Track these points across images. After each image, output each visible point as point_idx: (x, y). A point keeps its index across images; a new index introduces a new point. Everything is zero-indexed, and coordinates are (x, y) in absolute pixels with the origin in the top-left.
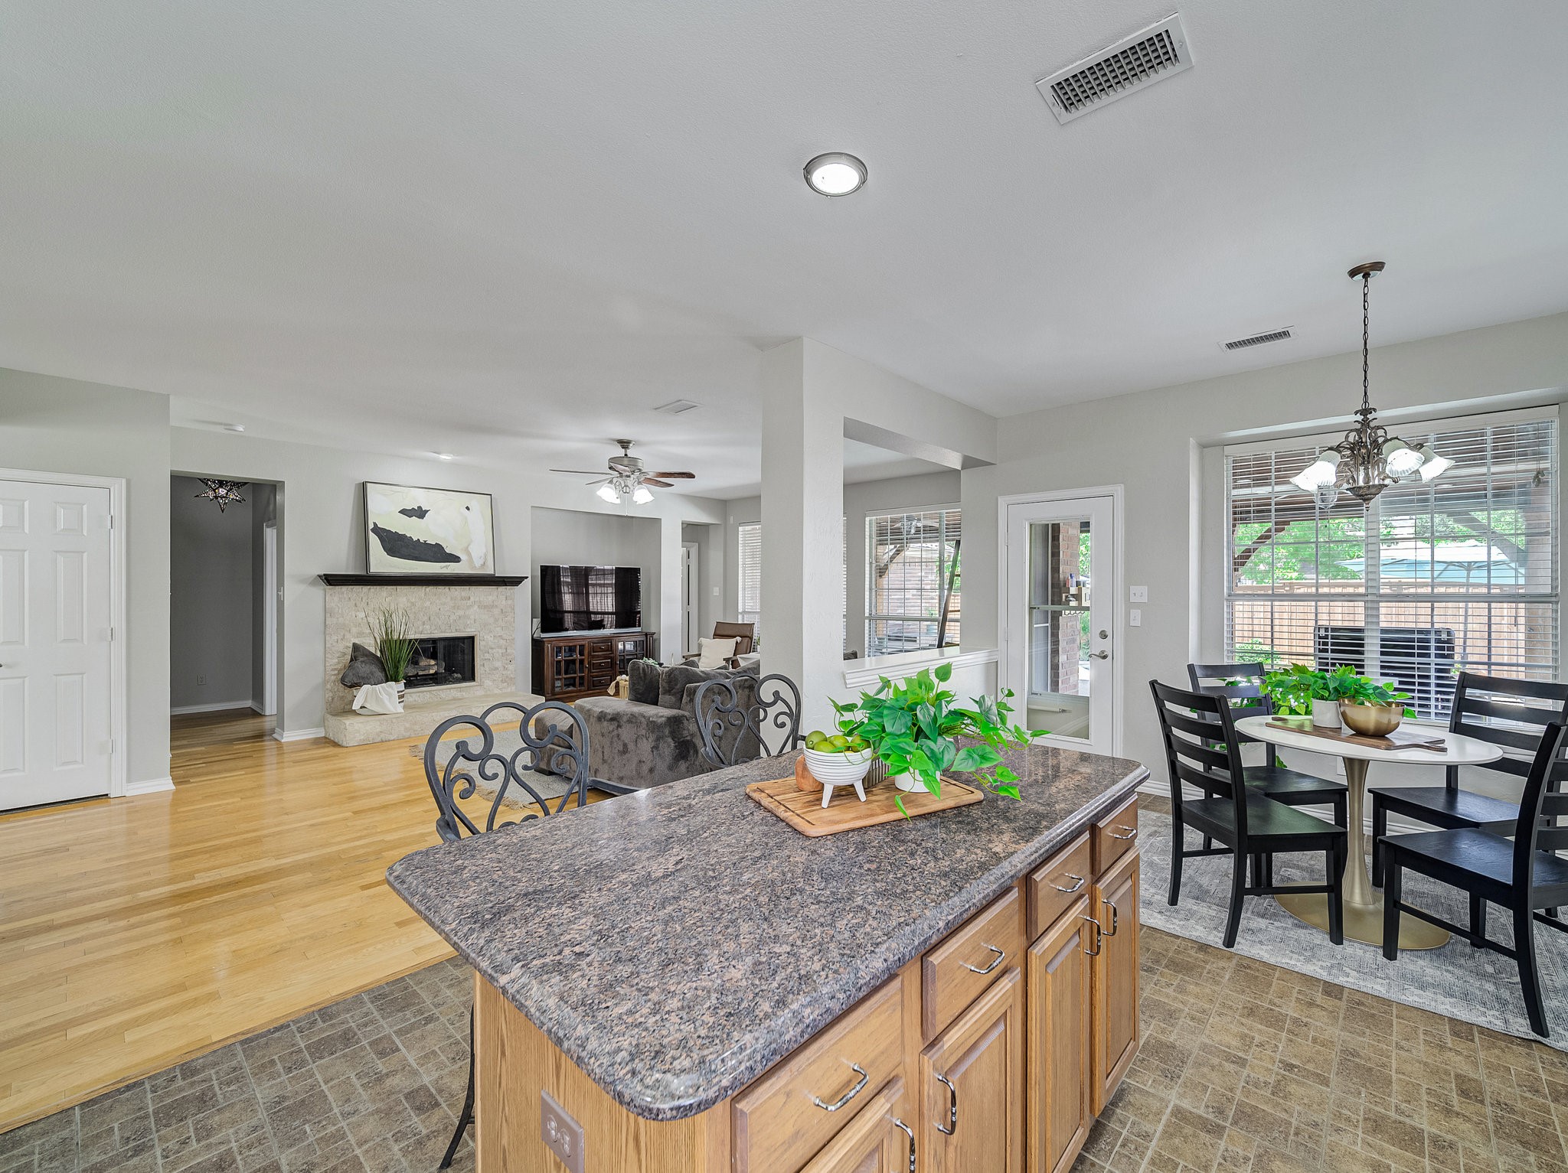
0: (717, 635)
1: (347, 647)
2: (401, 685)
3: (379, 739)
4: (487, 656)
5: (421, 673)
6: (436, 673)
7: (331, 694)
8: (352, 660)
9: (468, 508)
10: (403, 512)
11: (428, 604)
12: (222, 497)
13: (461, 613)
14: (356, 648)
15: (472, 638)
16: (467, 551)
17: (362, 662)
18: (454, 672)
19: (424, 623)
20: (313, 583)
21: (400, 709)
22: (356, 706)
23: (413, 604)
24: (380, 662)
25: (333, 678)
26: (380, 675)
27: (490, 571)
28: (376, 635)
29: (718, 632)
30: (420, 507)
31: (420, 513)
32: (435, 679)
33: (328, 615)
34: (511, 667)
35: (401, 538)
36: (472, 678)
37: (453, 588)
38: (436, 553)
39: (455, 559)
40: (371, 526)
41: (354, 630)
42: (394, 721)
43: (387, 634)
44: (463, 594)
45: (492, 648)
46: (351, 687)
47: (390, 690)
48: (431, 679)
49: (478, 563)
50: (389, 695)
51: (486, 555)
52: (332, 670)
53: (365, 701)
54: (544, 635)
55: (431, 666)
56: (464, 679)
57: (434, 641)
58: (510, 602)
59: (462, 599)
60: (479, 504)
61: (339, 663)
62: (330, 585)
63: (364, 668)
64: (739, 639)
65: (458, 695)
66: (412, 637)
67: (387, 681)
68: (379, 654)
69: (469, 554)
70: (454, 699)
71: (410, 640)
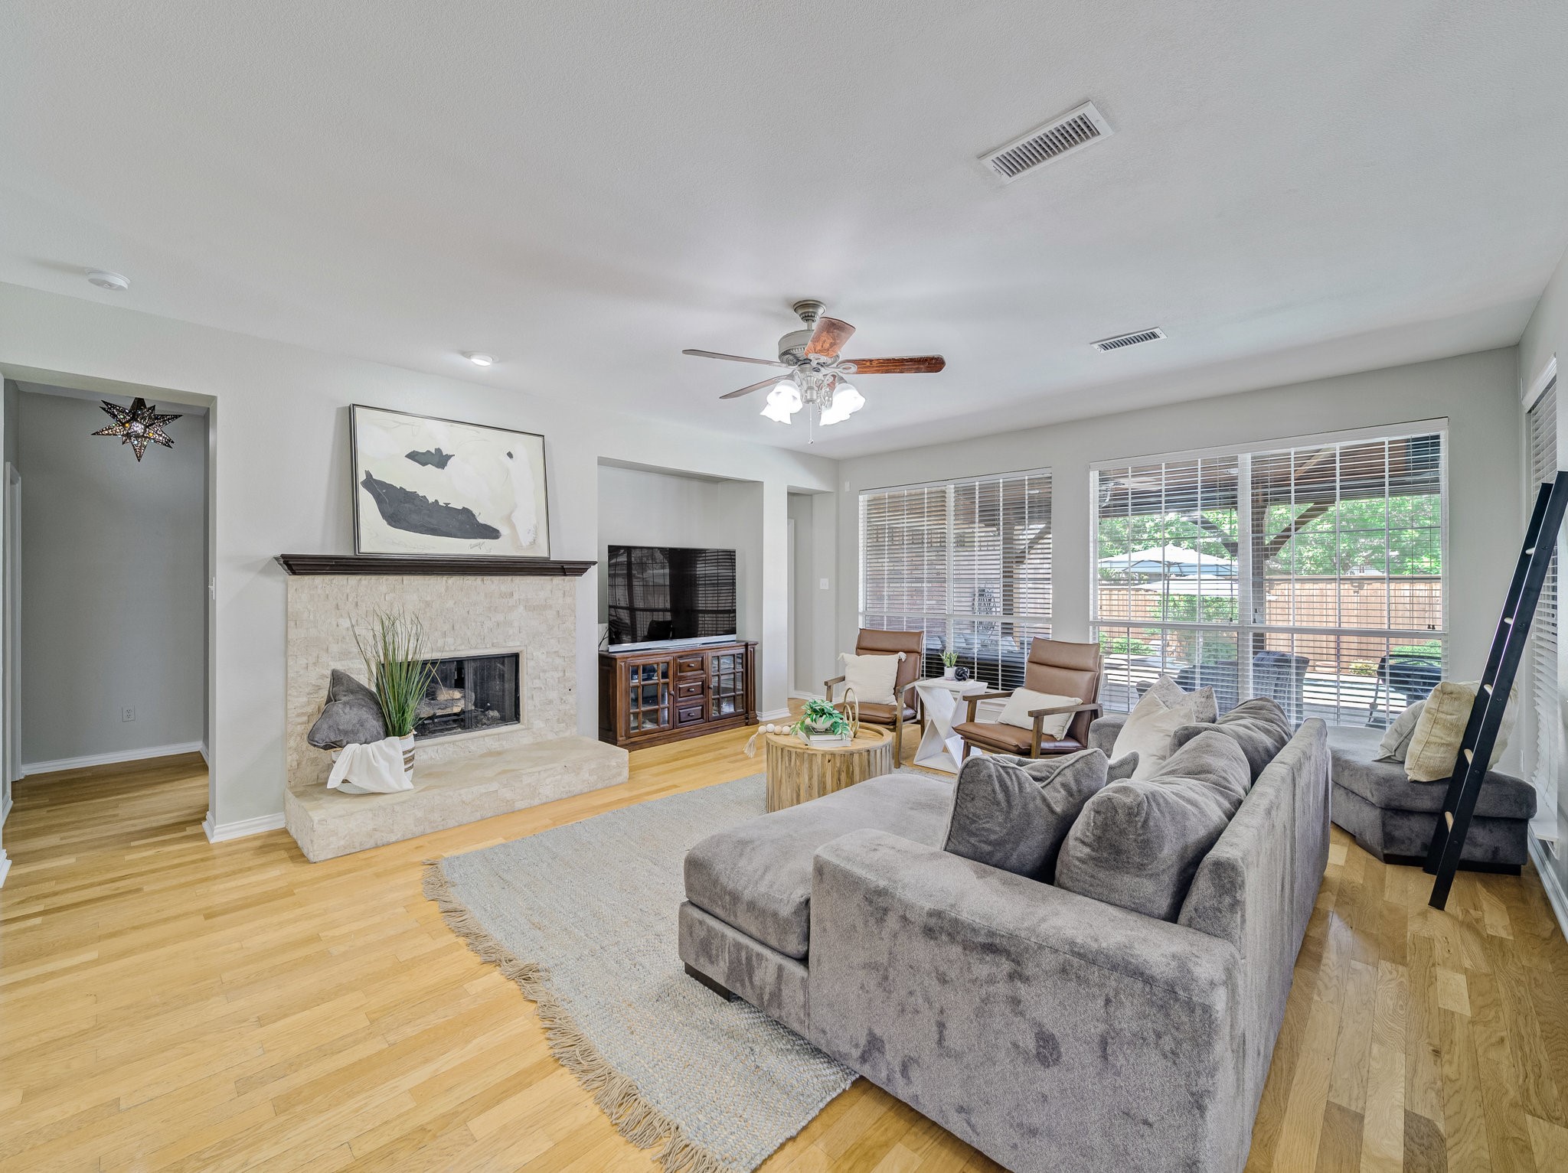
0: (861, 649)
1: (323, 676)
2: (409, 741)
3: (371, 843)
4: (537, 683)
5: (439, 713)
6: (463, 712)
7: (295, 756)
8: (329, 701)
9: (510, 455)
10: (413, 456)
11: (450, 604)
12: (137, 437)
13: (500, 617)
14: (337, 678)
15: (516, 657)
16: (508, 519)
17: (345, 704)
18: (489, 708)
19: (444, 634)
20: (265, 571)
21: (406, 781)
22: (334, 782)
23: (428, 604)
24: (375, 701)
25: (299, 728)
26: (374, 724)
27: (541, 552)
28: (369, 655)
29: (864, 644)
30: (438, 450)
31: (440, 460)
32: (461, 721)
33: (291, 624)
34: (571, 699)
35: (410, 497)
36: (516, 717)
37: (488, 579)
38: (466, 524)
39: (491, 533)
40: (362, 477)
41: (335, 648)
42: (397, 808)
43: (386, 655)
44: (503, 588)
45: (544, 671)
46: (327, 747)
47: (391, 752)
48: (455, 721)
49: (525, 539)
50: (389, 760)
51: (536, 528)
52: (298, 715)
53: (350, 771)
54: (613, 648)
55: (454, 700)
56: (504, 720)
57: (460, 663)
58: (569, 600)
59: (502, 596)
60: (526, 449)
61: (309, 703)
62: (294, 573)
63: (349, 714)
64: (903, 655)
65: (495, 745)
66: (428, 656)
67: (387, 735)
68: (374, 689)
69: (513, 527)
70: (491, 753)
71: (425, 663)
